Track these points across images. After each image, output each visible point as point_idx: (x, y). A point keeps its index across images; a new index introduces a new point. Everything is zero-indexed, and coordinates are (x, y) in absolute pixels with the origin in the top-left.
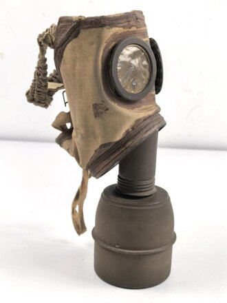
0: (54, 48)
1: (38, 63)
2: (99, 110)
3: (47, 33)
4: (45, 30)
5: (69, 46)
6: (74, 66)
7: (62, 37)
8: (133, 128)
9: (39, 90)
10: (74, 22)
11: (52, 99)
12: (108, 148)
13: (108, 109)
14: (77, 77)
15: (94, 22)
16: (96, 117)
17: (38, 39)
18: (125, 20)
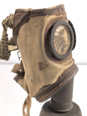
0: (13, 28)
1: (3, 36)
2: (42, 66)
3: (8, 19)
4: (6, 17)
5: (22, 27)
6: (26, 40)
7: (18, 22)
8: (62, 75)
9: (3, 51)
10: (26, 13)
11: (10, 54)
12: (47, 88)
13: (48, 65)
14: (28, 46)
15: (39, 12)
16: (40, 70)
17: (2, 23)
18: (57, 11)
